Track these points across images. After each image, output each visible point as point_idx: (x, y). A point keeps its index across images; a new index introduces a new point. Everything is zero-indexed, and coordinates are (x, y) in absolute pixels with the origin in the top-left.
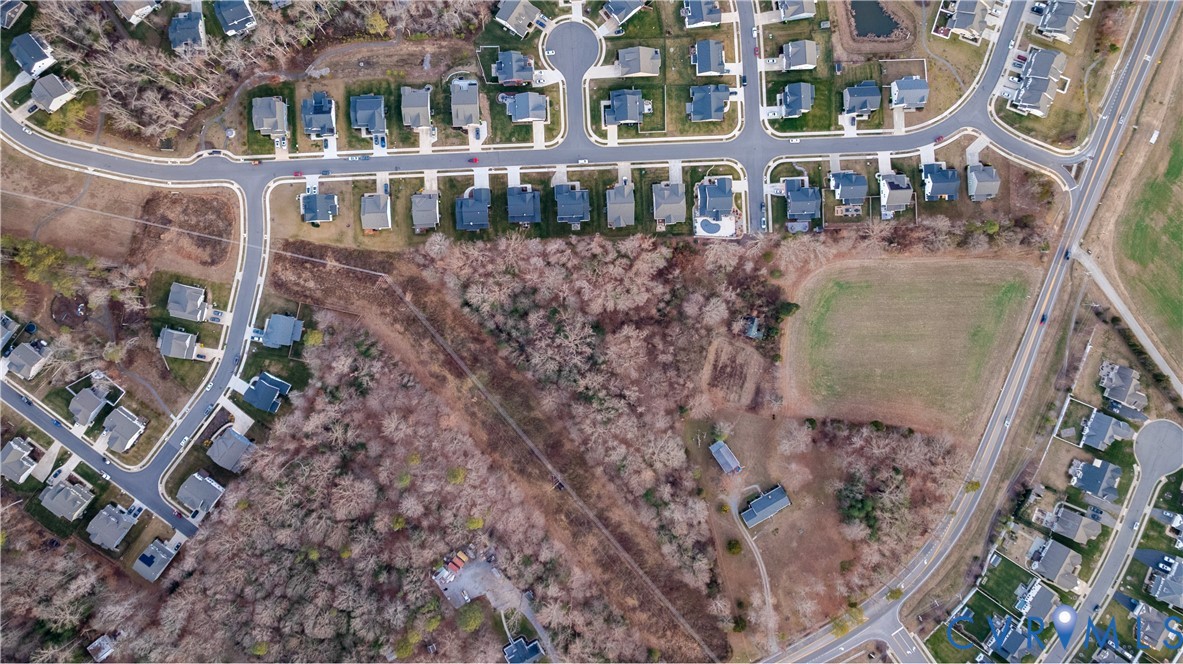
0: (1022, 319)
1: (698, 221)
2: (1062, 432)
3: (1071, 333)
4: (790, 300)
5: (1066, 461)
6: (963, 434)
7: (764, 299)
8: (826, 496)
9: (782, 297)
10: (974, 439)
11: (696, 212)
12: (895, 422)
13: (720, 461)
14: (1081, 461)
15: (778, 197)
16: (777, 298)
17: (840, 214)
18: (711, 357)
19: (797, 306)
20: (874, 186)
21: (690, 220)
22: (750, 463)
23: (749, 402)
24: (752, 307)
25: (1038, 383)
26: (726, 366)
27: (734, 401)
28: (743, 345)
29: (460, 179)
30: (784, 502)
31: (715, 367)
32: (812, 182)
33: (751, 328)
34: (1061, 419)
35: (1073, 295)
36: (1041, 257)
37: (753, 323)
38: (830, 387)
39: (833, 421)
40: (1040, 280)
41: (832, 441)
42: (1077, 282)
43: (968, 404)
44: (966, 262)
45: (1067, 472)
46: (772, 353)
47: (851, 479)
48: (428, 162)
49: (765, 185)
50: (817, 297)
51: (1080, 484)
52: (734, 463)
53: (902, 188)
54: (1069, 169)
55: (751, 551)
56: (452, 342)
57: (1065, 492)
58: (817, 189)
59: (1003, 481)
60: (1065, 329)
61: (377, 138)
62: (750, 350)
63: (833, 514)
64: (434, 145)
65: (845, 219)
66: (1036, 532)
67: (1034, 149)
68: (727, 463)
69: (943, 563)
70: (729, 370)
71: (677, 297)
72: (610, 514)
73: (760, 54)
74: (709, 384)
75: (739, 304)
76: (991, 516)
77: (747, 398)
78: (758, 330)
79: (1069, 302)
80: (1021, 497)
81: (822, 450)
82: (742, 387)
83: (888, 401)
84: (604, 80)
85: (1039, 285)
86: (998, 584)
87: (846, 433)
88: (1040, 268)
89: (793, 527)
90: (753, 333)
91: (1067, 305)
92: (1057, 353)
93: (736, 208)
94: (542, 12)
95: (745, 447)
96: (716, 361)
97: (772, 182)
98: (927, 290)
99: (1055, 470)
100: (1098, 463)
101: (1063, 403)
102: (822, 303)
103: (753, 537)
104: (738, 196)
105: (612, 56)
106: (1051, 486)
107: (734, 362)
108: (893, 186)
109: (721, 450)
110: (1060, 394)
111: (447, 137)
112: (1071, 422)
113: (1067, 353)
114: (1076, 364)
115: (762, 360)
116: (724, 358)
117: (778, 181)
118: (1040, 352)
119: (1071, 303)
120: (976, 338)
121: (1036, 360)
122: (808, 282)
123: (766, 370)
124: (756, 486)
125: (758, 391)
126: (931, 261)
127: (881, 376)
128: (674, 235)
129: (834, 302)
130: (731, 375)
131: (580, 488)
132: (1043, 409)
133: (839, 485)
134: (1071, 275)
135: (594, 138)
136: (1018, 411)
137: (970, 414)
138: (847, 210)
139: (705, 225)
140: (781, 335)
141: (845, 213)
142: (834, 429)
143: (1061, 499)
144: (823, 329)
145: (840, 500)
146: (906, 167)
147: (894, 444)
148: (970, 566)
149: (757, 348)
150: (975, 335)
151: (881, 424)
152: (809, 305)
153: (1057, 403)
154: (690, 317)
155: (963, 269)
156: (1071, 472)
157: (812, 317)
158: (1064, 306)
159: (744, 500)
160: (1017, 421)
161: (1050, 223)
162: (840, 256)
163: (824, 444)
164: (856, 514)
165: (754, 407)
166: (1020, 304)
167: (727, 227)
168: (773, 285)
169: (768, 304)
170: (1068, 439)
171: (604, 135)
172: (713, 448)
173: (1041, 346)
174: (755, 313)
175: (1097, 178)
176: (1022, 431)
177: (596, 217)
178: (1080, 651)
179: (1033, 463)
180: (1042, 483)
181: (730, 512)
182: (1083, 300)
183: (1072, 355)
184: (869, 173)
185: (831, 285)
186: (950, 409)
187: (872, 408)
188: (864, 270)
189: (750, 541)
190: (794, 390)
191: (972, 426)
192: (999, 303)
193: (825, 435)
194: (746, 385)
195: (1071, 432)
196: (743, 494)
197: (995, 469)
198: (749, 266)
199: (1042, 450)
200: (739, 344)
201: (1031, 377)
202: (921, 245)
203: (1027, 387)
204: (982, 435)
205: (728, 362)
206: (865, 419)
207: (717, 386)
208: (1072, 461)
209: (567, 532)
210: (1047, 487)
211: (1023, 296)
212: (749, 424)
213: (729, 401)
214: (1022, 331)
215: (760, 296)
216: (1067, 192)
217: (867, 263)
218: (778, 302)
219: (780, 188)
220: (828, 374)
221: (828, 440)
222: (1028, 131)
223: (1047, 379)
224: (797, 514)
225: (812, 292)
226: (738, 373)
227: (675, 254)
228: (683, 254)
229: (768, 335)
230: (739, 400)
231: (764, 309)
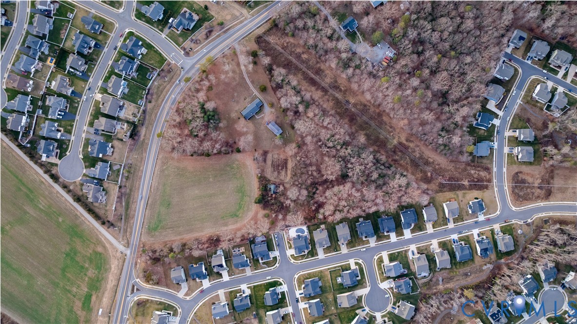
0: (148, 216)
1: (306, 233)
2: (119, 167)
3: (123, 214)
4: (258, 205)
5: (115, 154)
6: (166, 158)
7: (270, 203)
8: (225, 119)
9: (262, 205)
10: (160, 157)
11: (309, 237)
12: (199, 158)
13: (277, 126)
14: (108, 155)
15: (272, 251)
16: (264, 205)
17: (242, 248)
18: (289, 172)
19: (256, 203)
20: (228, 264)
21: (310, 232)
22: (262, 127)
23: (268, 155)
24: (275, 198)
25: (135, 187)
26: (281, 169)
27: (275, 154)
28: (276, 180)
29: (417, 231)
30: (244, 113)
31: (286, 168)
32: (258, 260)
33: (274, 189)
34: (121, 173)
35: (125, 231)
36: (144, 246)
37: (274, 191)
38: (232, 168)
39: (228, 153)
40: (142, 235)
41: (227, 144)
42: (125, 238)
43: (166, 172)
44: (179, 237)
45: (114, 149)
46: (262, 179)
47: (216, 128)
48: (432, 236)
49: (279, 255)
50: (246, 209)
51: (108, 144)
52: (270, 126)
53: (217, 266)
54: (138, 290)
55: (255, 88)
56: (406, 158)
57: (113, 139)
58: (255, 258)
59: (143, 139)
60: (127, 215)
61: (457, 242)
62: (272, 179)
63: (220, 111)
64: (431, 244)
65: (239, 246)
66: (123, 118)
67: (156, 296)
68: (274, 126)
69: (165, 97)
70: (280, 168)
71: (311, 196)
72: (322, 93)
73: (292, 314)
74: (288, 160)
75: (282, 199)
76: (146, 122)
77: (269, 156)
78: (270, 188)
79: (127, 228)
80: (134, 135)
81: (231, 139)
82: (273, 161)
83: (204, 167)
84: (361, 288)
85: (143, 233)
86: (137, 92)
87: (223, 149)
88: (143, 241)
89: (238, 102)
90: (272, 187)
91: (127, 226)
92: (128, 203)
93: (290, 242)
94: (394, 314)
95: (266, 134)
96: (286, 171)
97: (276, 257)
98: (195, 221)
99: (120, 149)
100: (101, 156)
101: (121, 181)
102: (243, 206)
103: (255, 94)
104: (290, 247)
105: (359, 300)
106: (120, 141)
107: (278, 172)
108: (221, 266)
109: (277, 131)
110: (123, 184)
111: (426, 249)
112: (116, 172)
113: (124, 204)
114: (119, 200)
115: (266, 175)
116: (283, 173)
117: (273, 258)
118: (136, 202)
119: (126, 227)
120: (168, 203)
121: (138, 198)
122: (251, 214)
123: (263, 171)
124: (258, 118)
125: (265, 161)
126: (196, 235)
127: (209, 178)
128: (316, 224)
129: (238, 208)
130: (278, 166)
131: (337, 103)
132: (131, 176)
133: (221, 125)
134: (128, 241)
135: (360, 261)
136: (142, 173)
137: (165, 167)
138: (239, 251)
139: (303, 232)
140: (259, 188)
141: (240, 249)
142: (228, 150)
143: (114, 136)
144: (240, 194)
145: (219, 118)
146: (215, 275)
147: (201, 148)
148: (152, 98)
149: (269, 180)
150: (169, 204)
151: (206, 156)
152: (249, 204)
153: (124, 180)
154: (304, 189)
155: (180, 234)
156: (112, 149)
157: (246, 199)
158: (129, 225)
159: (262, 111)
160: (141, 168)
161: (143, 262)
162: (239, 229)
163: (231, 142)
164: (211, 113)
165: (265, 153)
166: (150, 223)
167: (293, 233)
168: (267, 210)
169: (268, 201)
170: (116, 164)
171: (356, 264)
172: (281, 131)
173: (137, 205)
174: (274, 196)
175: (124, 288)
176: (139, 164)
177: (353, 226)
178: (94, 68)
179: (131, 150)
180: (125, 142)
181: (267, 104)
182: (120, 230)
183: (121, 203)
184: (232, 270)
185: (240, 215)
186: (174, 168)
187: (211, 162)
188: (226, 225)
189: (256, 92)
190: (248, 164)
191: (163, 162)
192: (160, 221)
193: (230, 146)
194: (271, 163)
195: (115, 168)
196: (263, 113)
197: (148, 145)
198: (280, 217)
199: (127, 157)
200: (277, 181)
201: (139, 190)
202: (203, 241)
203: (139, 185)
204: (157, 159)
205: (281, 171)
206: (213, 157)
207: (284, 160)
208: (112, 155)
209: (340, 82)
210: (122, 140)
211: (149, 226)
212: (266, 145)
213: (277, 154)
214: (147, 210)
215: (273, 204)
216: (137, 278)
217: (225, 228)
218: (264, 203)
219: (272, 255)
220: (234, 174)
221: (229, 144)
222: (161, 303)
223: (131, 190)
224: (237, 108)
225: (248, 210)
226: (275, 167)
227: (315, 216)
228: (311, 217)
229: (265, 187)
230: (273, 155)
231: (269, 198)
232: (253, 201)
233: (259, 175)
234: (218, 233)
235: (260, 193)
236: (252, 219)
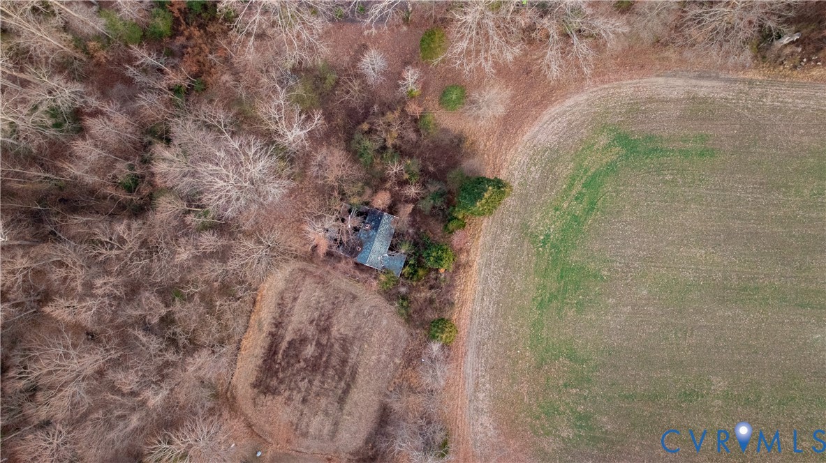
4: (488, 173)
7: (414, 164)
9: (469, 164)
16: (454, 164)
18: (266, 314)
19: (499, 184)
23: (361, 442)
24: (377, 182)
26: (304, 340)
27: (319, 437)
28: (344, 284)
31: (274, 339)
33: (370, 239)
37: (376, 228)
38: (583, 419)
46: (431, 315)
50: (564, 170)
70: (310, 351)
74: (254, 386)
75: (333, 166)
78: (392, 248)
82: (342, 401)
90: (377, 252)
96: (278, 325)
102: (578, 187)
107: (325, 330)
115: (403, 331)
116: (299, 319)
122: (544, 130)
123: (412, 359)
125: (384, 417)
127: (726, 396)
129: (609, 187)
130: (314, 366)
144: (574, 258)
149: (390, 295)
152: (541, 190)
154: (167, 193)
157: (544, 223)
165: (371, 458)
168: (445, 131)
169: (425, 177)
174: (382, 200)
185: (603, 140)
188: (697, 109)
190: (485, 419)
194: (355, 395)
198: (374, 67)
200: (341, 280)
205: (311, 331)
207: (275, 392)
213: (305, 435)
217: (705, 88)
218: (452, 175)
220: (582, 381)
225: (553, 157)
226: (334, 361)
227: (176, 21)
228: (201, 26)
229: (419, 264)
230: (333, 434)
231: (412, 191)
232: (509, 201)
233: (435, 347)
234: (751, 75)
235: (457, 239)
236: (545, 101)
